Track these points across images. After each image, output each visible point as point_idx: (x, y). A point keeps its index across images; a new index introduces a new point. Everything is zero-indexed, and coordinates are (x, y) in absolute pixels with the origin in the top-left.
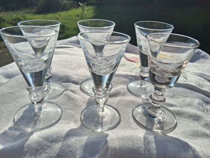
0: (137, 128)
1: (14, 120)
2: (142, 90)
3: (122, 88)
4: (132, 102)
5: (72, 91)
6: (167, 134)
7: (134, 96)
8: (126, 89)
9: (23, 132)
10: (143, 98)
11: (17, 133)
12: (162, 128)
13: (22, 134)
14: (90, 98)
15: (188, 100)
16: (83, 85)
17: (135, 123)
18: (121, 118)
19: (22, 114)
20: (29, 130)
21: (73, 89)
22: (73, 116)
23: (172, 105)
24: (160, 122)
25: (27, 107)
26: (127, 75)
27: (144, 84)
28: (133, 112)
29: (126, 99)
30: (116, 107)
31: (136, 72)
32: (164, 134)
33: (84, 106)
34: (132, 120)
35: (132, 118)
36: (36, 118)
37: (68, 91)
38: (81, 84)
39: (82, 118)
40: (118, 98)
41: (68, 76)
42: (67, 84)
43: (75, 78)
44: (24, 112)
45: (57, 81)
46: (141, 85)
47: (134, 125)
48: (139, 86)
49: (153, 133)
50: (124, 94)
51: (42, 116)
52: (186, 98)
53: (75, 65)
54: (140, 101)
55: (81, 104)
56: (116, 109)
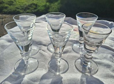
0: (77, 72)
1: (15, 68)
2: (80, 50)
3: (69, 48)
4: (75, 57)
5: (43, 50)
6: (93, 75)
7: (75, 53)
8: (71, 49)
9: (19, 75)
10: (80, 54)
11: (17, 76)
12: (90, 72)
13: (19, 76)
14: (52, 55)
15: (105, 55)
16: (48, 47)
17: (76, 69)
18: (69, 66)
19: (18, 65)
20: (23, 74)
21: (43, 49)
22: (44, 65)
23: (96, 58)
24: (89, 69)
25: (21, 60)
26: (72, 40)
27: (81, 46)
28: (75, 63)
29: (72, 55)
30: (66, 60)
31: (77, 38)
32: (91, 76)
33: (50, 59)
34: (75, 68)
35: (75, 66)
36: (25, 67)
37: (41, 50)
38: (48, 46)
39: (49, 67)
40: (68, 54)
41: (40, 41)
42: (40, 46)
43: (44, 42)
44: (20, 64)
45: (35, 44)
46: (80, 46)
47: (76, 70)
48: (78, 47)
49: (86, 75)
50: (70, 52)
51: (28, 66)
52: (104, 54)
53: (44, 34)
54: (79, 56)
55: (48, 58)
56: (66, 61)
